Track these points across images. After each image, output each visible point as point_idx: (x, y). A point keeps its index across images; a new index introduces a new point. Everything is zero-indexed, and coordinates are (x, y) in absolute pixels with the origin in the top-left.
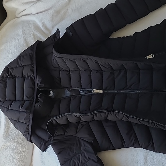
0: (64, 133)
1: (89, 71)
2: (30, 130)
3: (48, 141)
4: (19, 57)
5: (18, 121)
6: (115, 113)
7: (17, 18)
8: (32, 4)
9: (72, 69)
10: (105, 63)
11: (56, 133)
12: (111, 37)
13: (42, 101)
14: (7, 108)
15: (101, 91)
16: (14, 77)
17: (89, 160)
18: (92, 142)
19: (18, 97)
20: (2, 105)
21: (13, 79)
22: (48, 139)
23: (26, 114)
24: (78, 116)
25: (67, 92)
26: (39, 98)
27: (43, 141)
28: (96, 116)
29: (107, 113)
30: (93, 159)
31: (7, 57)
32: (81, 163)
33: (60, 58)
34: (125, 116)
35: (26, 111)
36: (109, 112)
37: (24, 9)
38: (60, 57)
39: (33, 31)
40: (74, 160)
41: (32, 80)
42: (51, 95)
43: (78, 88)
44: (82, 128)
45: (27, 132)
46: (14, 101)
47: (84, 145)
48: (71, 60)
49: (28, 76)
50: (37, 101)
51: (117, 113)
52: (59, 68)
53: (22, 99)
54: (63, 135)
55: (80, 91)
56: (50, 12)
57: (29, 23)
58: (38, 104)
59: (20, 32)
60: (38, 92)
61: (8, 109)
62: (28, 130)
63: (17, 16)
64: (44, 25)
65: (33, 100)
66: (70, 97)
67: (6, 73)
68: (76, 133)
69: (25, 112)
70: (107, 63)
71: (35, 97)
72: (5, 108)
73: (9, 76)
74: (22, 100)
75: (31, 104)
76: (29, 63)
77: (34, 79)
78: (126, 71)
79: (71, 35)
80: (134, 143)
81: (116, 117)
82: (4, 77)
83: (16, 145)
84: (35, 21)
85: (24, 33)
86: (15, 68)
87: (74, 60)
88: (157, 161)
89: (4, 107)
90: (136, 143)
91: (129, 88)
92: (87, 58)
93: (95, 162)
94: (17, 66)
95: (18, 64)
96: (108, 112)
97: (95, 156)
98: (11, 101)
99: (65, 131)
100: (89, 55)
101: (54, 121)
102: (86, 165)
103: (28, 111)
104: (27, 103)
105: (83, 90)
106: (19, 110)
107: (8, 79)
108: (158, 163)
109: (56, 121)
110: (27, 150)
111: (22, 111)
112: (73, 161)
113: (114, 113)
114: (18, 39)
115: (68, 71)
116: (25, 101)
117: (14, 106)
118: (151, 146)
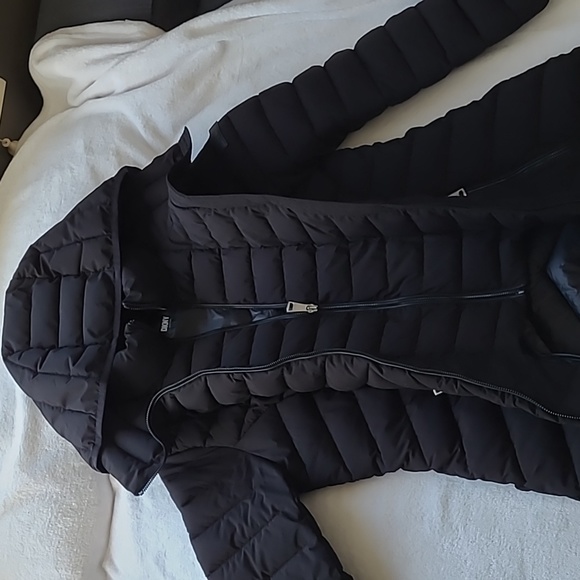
0: (205, 444)
1: (275, 245)
2: (99, 432)
3: (152, 462)
4: (71, 217)
5: (65, 410)
6: (342, 358)
7: (70, 110)
8: (113, 62)
9: (224, 245)
10: (316, 216)
11: (178, 443)
12: (343, 146)
13: (135, 342)
14: (31, 370)
15: (313, 308)
16: (54, 276)
17: (274, 516)
18: (283, 462)
19: (65, 335)
20: (17, 363)
21: (50, 282)
22: (151, 457)
23: (87, 384)
24: (237, 376)
25: (214, 316)
26: (127, 336)
27: (137, 464)
28: (290, 373)
29: (319, 361)
30: (287, 510)
31: (38, 221)
32: (252, 524)
33: (187, 211)
34: (371, 365)
35: (85, 374)
36: (327, 356)
37: (91, 81)
38: (188, 208)
39: (116, 140)
40: (231, 519)
41: (108, 283)
42: (164, 328)
43: (246, 302)
44: (255, 421)
45: (91, 438)
46: (52, 348)
47: (261, 472)
48: (220, 212)
49: (96, 271)
50: (121, 346)
51: (350, 358)
52: (188, 242)
53: (77, 341)
54: (201, 447)
55: (254, 313)
56: (167, 84)
57: (104, 118)
58: (123, 353)
59: (79, 145)
60: (126, 316)
61: (35, 373)
62: (90, 434)
63: (72, 102)
64: (148, 123)
65: (108, 341)
66: (223, 332)
67: (32, 266)
68: (239, 439)
69: (83, 377)
70: (322, 218)
71: (116, 334)
72: (26, 371)
73: (40, 274)
74: (75, 344)
75: (102, 354)
76: (100, 230)
77: (112, 277)
78: (383, 242)
79: (225, 145)
80: (407, 454)
81: (346, 372)
82: (24, 277)
83: (58, 490)
84: (122, 114)
85: (89, 149)
86: (58, 249)
87: (229, 213)
88: (478, 510)
89: (24, 368)
90: (413, 455)
91: (392, 293)
92: (265, 206)
93: (292, 519)
94: (65, 242)
95: (67, 236)
96: (323, 358)
97: (292, 502)
98: (43, 348)
99: (206, 436)
100: (268, 194)
101: (168, 399)
102: (267, 531)
103: (93, 374)
104: (90, 352)
105: (262, 310)
106: (67, 374)
107: (38, 283)
108: (483, 516)
109: (174, 398)
110: (95, 505)
111: (74, 376)
112: (229, 522)
113: (339, 360)
114: (72, 169)
115: (215, 253)
116: (85, 347)
117: (53, 362)
118: (458, 461)
